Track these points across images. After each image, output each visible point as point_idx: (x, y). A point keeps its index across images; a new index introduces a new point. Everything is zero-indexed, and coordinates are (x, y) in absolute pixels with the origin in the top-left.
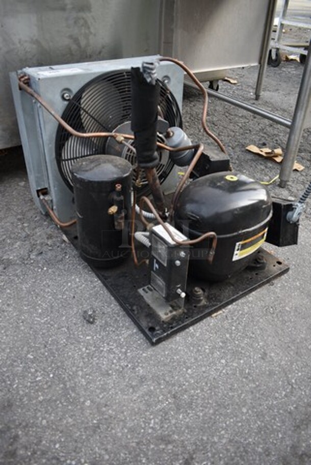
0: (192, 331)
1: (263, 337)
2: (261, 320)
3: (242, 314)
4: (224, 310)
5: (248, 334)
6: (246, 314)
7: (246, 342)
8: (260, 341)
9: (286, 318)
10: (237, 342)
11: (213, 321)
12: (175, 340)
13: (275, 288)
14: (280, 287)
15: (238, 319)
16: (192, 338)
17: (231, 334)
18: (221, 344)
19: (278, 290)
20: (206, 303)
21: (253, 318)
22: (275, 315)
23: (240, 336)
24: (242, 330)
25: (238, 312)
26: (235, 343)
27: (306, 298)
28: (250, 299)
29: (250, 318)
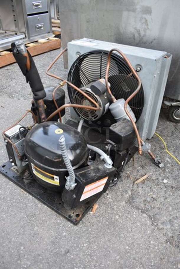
0: (10, 184)
1: (9, 217)
2: (22, 214)
3: (26, 203)
4: (28, 194)
5: (10, 208)
6: (27, 205)
7: (5, 208)
8: (6, 215)
9: (27, 228)
10: (4, 204)
11: (18, 191)
12: (3, 178)
13: (54, 219)
14: (57, 222)
15: (21, 202)
16: (5, 185)
17: (10, 200)
18: (3, 197)
19: (53, 221)
20: (26, 182)
21: (24, 209)
22: (28, 221)
23: (9, 204)
24: (13, 205)
25: (27, 201)
26: (3, 203)
27: (51, 241)
28: (40, 205)
29: (23, 208)
